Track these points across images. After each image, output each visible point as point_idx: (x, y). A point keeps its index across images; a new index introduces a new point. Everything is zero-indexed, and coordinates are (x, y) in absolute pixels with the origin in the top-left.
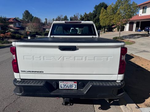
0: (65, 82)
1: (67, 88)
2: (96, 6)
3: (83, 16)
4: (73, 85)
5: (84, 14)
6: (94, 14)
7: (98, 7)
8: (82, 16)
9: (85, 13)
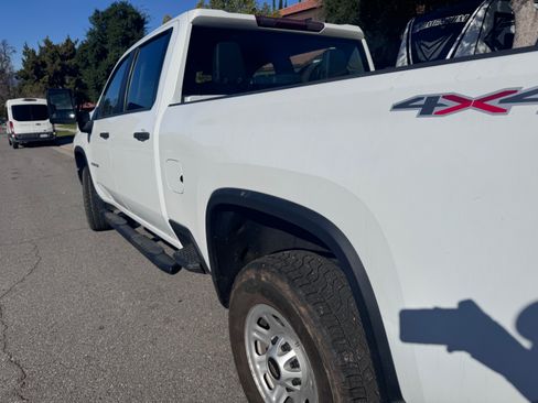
2: (97, 12)
3: (37, 54)
5: (43, 45)
6: (95, 46)
7: (107, 18)
8: (34, 52)
9: (47, 42)
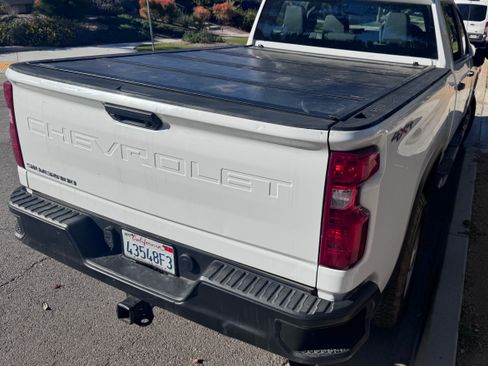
0: (138, 237)
1: (147, 261)
4: (163, 257)
